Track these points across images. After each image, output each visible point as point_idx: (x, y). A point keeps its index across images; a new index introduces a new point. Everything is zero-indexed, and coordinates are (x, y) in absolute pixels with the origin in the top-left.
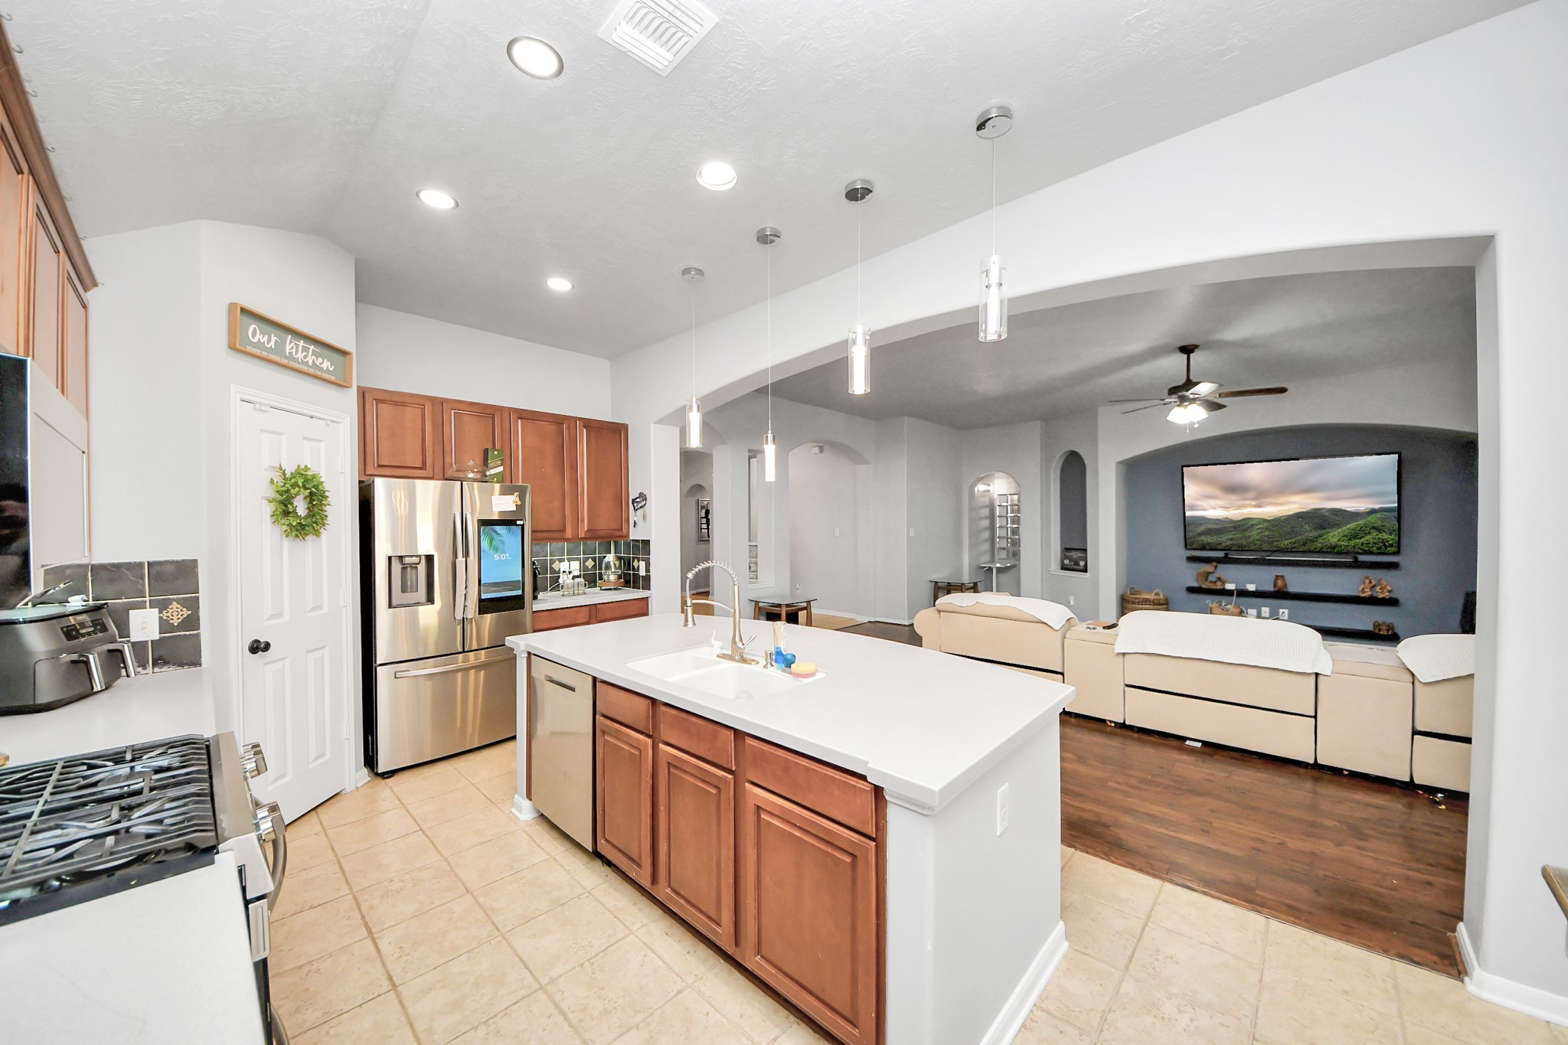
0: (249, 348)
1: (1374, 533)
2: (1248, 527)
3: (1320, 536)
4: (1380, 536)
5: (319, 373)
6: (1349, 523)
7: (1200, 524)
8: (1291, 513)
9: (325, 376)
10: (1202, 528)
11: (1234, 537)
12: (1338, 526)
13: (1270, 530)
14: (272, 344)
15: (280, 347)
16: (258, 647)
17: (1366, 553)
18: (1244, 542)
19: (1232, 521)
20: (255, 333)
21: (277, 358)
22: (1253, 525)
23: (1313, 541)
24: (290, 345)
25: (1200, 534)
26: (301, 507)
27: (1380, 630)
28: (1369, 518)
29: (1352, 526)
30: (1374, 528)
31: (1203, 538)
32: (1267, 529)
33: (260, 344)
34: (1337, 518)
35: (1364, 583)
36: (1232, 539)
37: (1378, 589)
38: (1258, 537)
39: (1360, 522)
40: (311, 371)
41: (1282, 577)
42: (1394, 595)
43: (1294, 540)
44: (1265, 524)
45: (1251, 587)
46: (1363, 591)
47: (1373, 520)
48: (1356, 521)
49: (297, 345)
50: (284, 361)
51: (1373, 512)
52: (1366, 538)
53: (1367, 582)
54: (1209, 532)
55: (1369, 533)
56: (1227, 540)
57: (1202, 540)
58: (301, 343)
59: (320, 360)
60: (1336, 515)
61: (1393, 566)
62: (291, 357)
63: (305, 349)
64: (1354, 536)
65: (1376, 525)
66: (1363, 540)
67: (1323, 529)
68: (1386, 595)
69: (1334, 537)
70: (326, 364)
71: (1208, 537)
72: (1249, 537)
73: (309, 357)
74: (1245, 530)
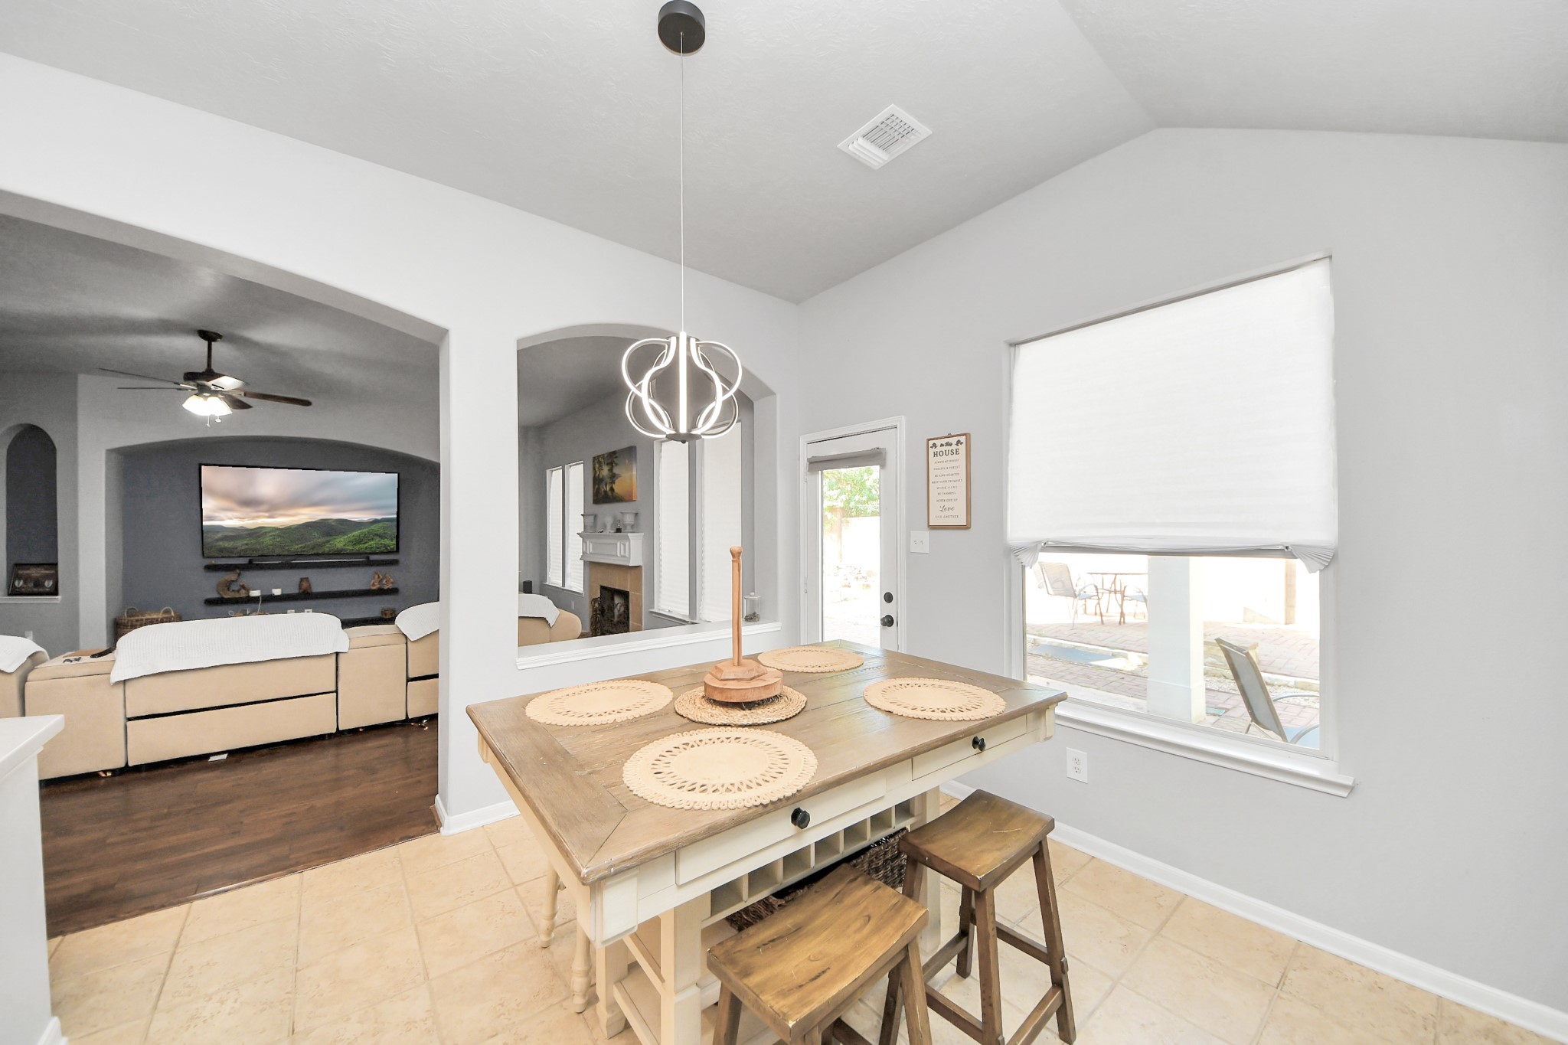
1: (377, 539)
2: (262, 535)
3: (328, 541)
4: (382, 541)
6: (354, 531)
7: (218, 532)
8: (301, 523)
10: (220, 535)
11: (249, 542)
12: (344, 533)
13: (281, 536)
17: (375, 553)
18: (258, 547)
19: (247, 530)
22: (266, 533)
23: (321, 545)
25: (217, 540)
27: (386, 614)
28: (373, 527)
29: (356, 533)
30: (377, 535)
31: (221, 543)
32: (279, 536)
34: (343, 527)
35: (374, 578)
36: (246, 544)
37: (384, 582)
38: (271, 543)
39: (364, 530)
41: (307, 578)
42: (396, 586)
43: (303, 545)
44: (277, 532)
45: (277, 592)
46: (373, 585)
47: (376, 529)
48: (360, 529)
51: (376, 521)
52: (370, 543)
53: (377, 577)
54: (226, 538)
55: (373, 539)
56: (243, 545)
57: (220, 545)
60: (342, 524)
61: (395, 562)
64: (359, 541)
65: (378, 533)
66: (367, 545)
67: (330, 536)
68: (390, 586)
69: (339, 542)
71: (226, 542)
72: (263, 543)
74: (259, 537)
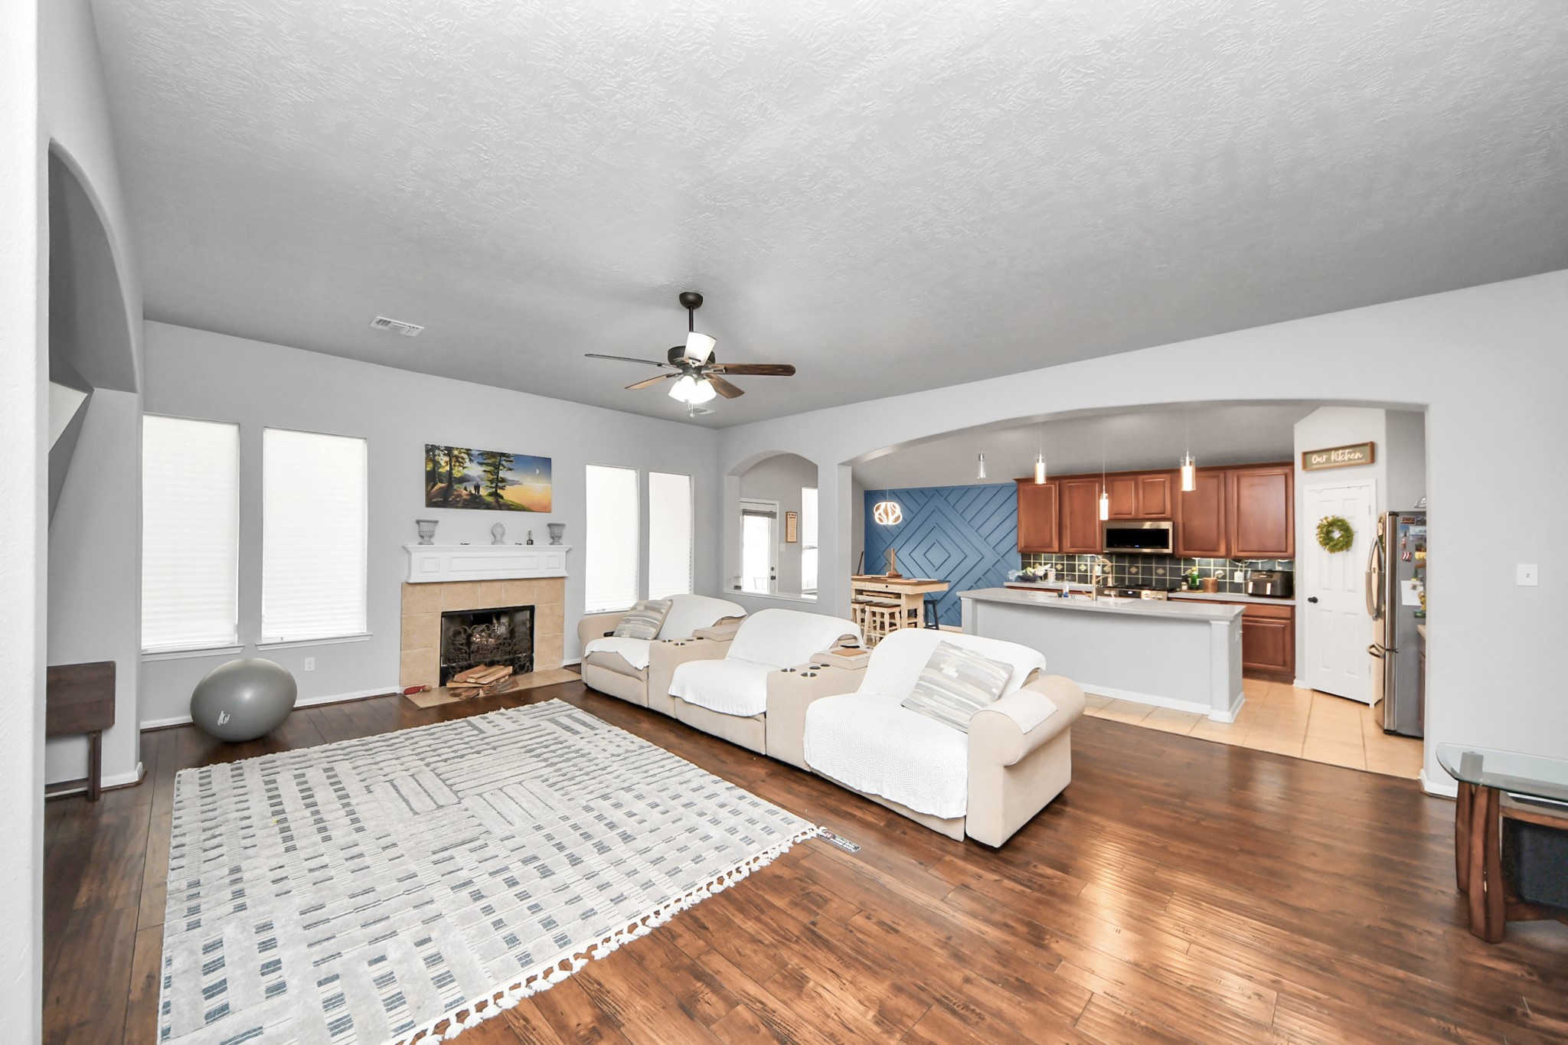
0: (1314, 467)
5: (1353, 462)
9: (1358, 461)
14: (1324, 460)
15: (1328, 460)
16: (1314, 600)
20: (1315, 459)
21: (1327, 465)
24: (1334, 455)
26: (1337, 534)
33: (1318, 463)
40: (1349, 463)
49: (1338, 454)
50: (1332, 465)
58: (1340, 451)
59: (1353, 455)
62: (1335, 461)
63: (1342, 454)
70: (1358, 455)
73: (1347, 455)
